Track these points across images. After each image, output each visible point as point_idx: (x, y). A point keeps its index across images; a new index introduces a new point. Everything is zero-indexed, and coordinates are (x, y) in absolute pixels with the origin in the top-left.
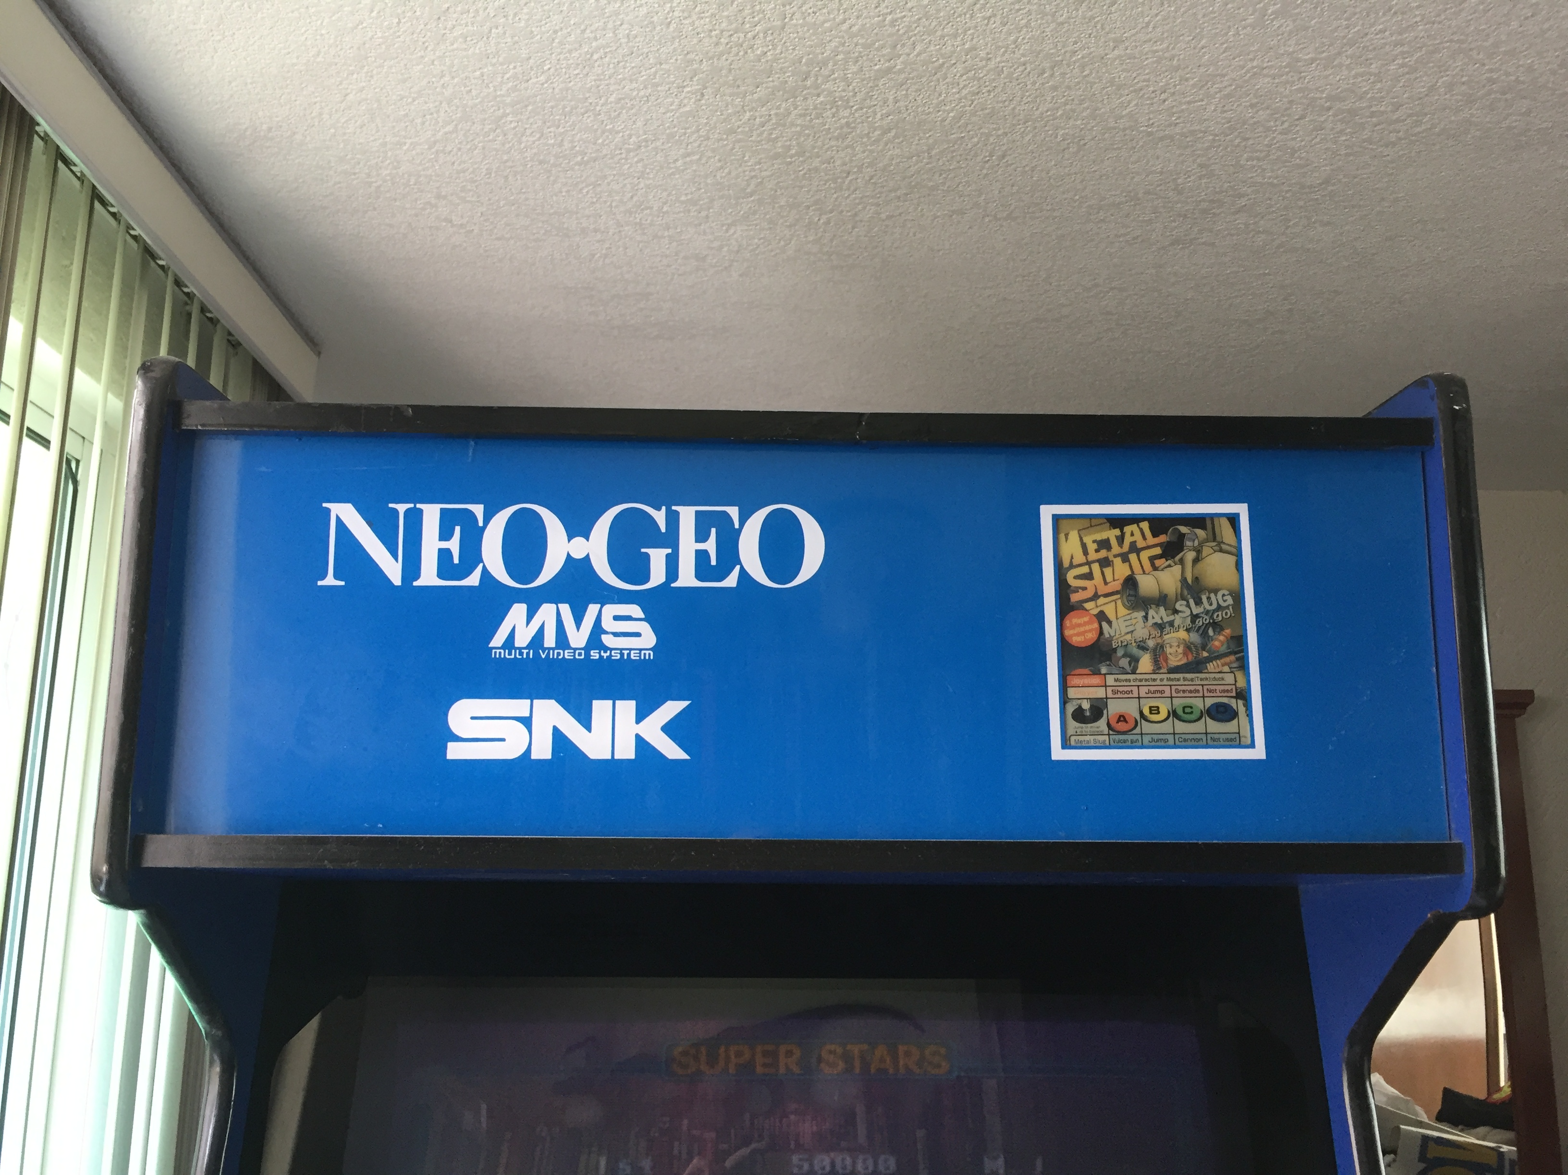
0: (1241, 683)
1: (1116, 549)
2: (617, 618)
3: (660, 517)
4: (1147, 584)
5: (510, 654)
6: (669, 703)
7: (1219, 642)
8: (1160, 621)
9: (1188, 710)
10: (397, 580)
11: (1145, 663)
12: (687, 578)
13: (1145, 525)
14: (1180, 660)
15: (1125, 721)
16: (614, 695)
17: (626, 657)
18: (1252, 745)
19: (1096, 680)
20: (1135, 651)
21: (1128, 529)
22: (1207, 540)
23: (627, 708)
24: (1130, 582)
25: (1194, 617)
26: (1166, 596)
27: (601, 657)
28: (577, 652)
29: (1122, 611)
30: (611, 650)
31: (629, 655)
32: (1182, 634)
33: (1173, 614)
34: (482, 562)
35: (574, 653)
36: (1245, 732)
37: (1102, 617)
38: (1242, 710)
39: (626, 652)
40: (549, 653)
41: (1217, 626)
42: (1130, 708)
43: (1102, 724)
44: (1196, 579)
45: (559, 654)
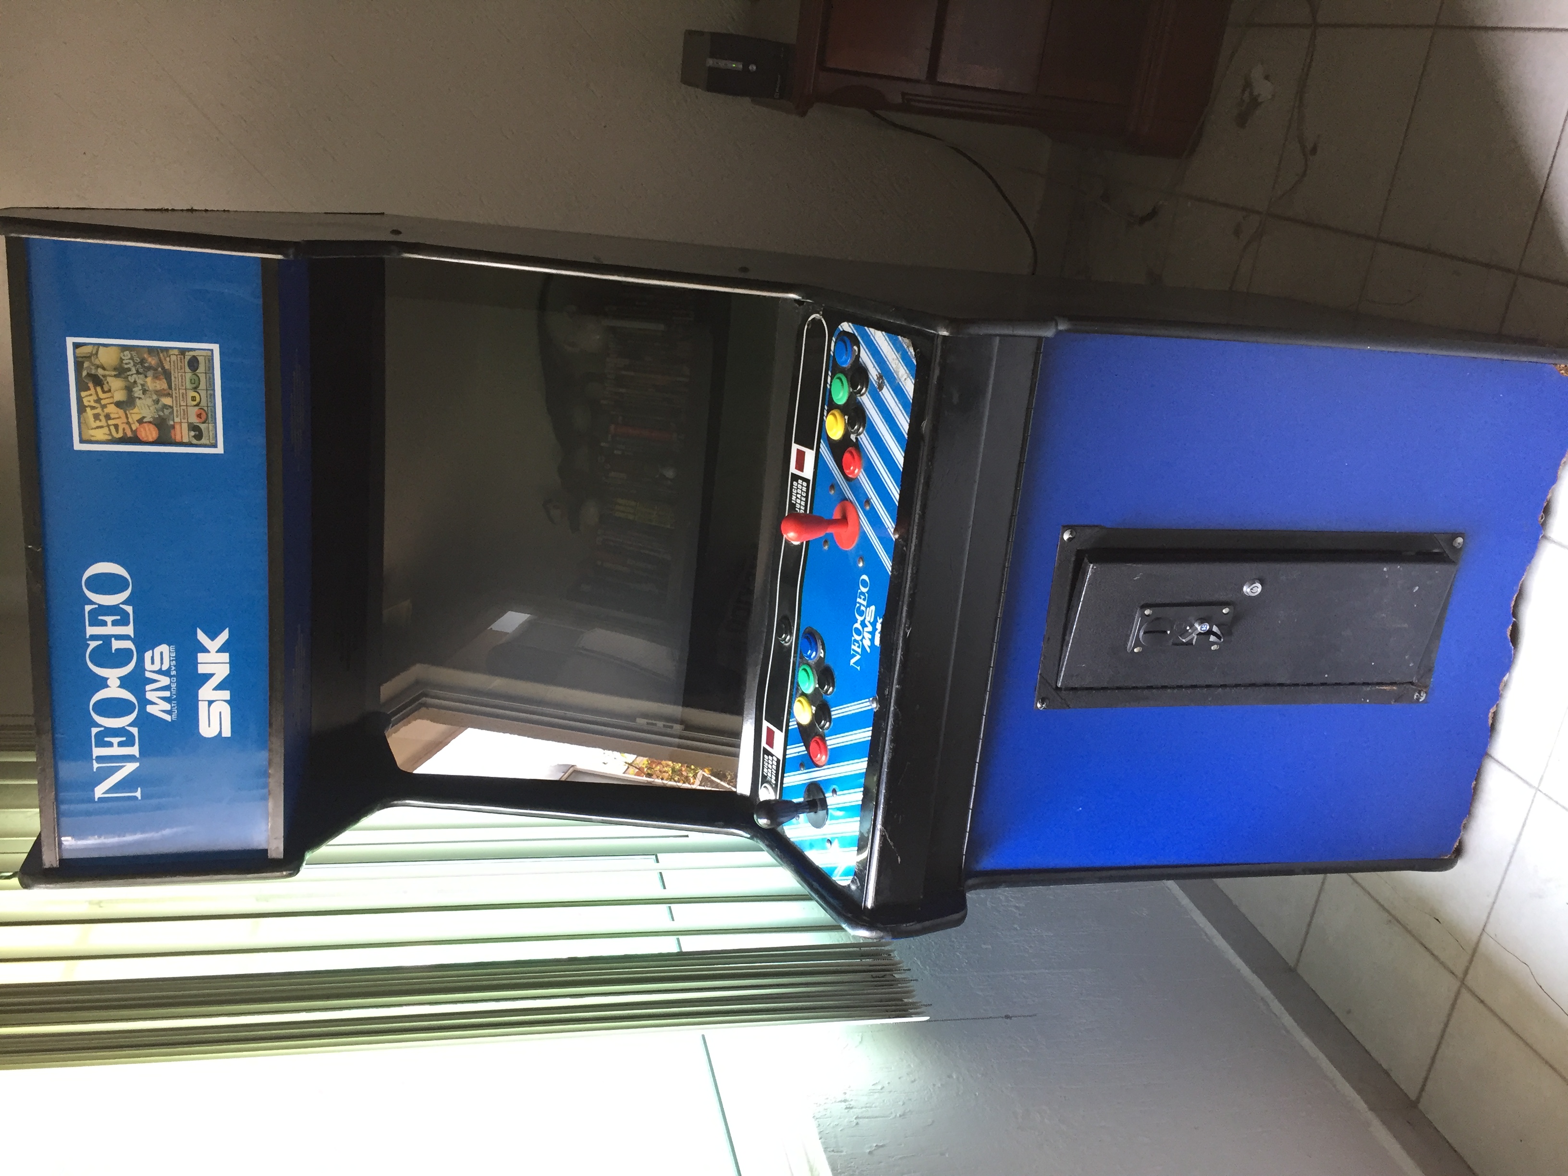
0: (176, 352)
1: (99, 411)
3: (93, 644)
4: (120, 396)
5: (175, 712)
6: (199, 638)
7: (152, 361)
8: (141, 391)
9: (193, 381)
10: (137, 765)
11: (167, 401)
12: (129, 630)
13: (83, 394)
14: (164, 382)
15: (201, 414)
16: (195, 664)
17: (174, 658)
18: (212, 350)
19: (177, 427)
20: (160, 405)
21: (86, 403)
22: (91, 362)
23: (201, 657)
24: (118, 404)
25: (138, 373)
26: (126, 386)
27: (174, 670)
28: (172, 681)
29: (136, 410)
30: (170, 665)
31: (173, 657)
33: (136, 384)
34: (124, 727)
35: (173, 682)
36: (204, 353)
37: (141, 421)
38: (192, 353)
39: (171, 659)
40: (174, 694)
41: (143, 361)
42: (193, 412)
43: (202, 426)
44: (115, 369)
45: (174, 690)
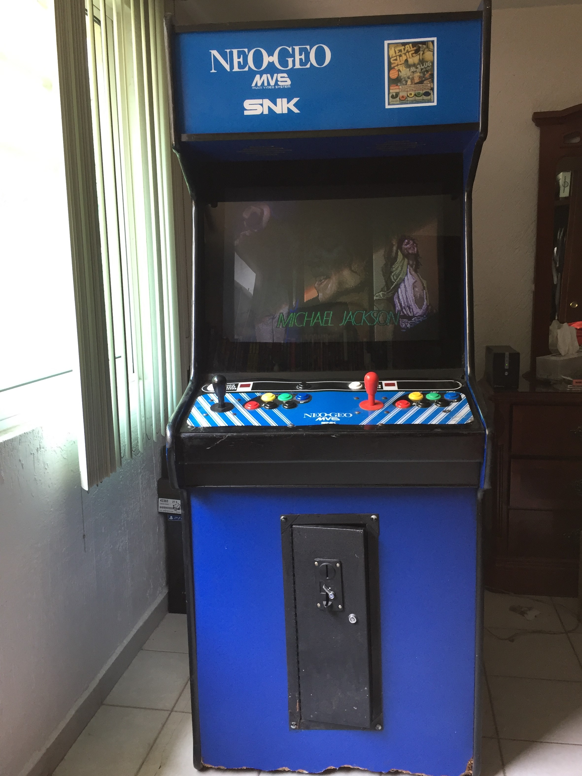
0: (432, 86)
1: (403, 52)
2: (281, 77)
3: (290, 49)
4: (411, 61)
5: (257, 88)
6: (295, 99)
7: (427, 75)
8: (413, 71)
9: (419, 94)
10: (229, 70)
11: (409, 82)
12: (298, 66)
13: (411, 45)
14: (418, 81)
15: (404, 98)
16: (282, 97)
17: (284, 87)
18: (434, 102)
19: (397, 87)
20: (407, 79)
21: (406, 46)
22: (426, 48)
23: (285, 100)
24: (406, 61)
25: (422, 69)
26: (415, 64)
27: (278, 88)
29: (404, 68)
30: (280, 86)
31: (285, 87)
32: (419, 74)
33: (416, 69)
34: (248, 64)
35: (272, 87)
36: (432, 99)
37: (399, 71)
38: (432, 93)
39: (284, 86)
40: (266, 88)
41: (427, 71)
42: (404, 94)
43: (398, 99)
44: (423, 59)
45: (268, 87)
